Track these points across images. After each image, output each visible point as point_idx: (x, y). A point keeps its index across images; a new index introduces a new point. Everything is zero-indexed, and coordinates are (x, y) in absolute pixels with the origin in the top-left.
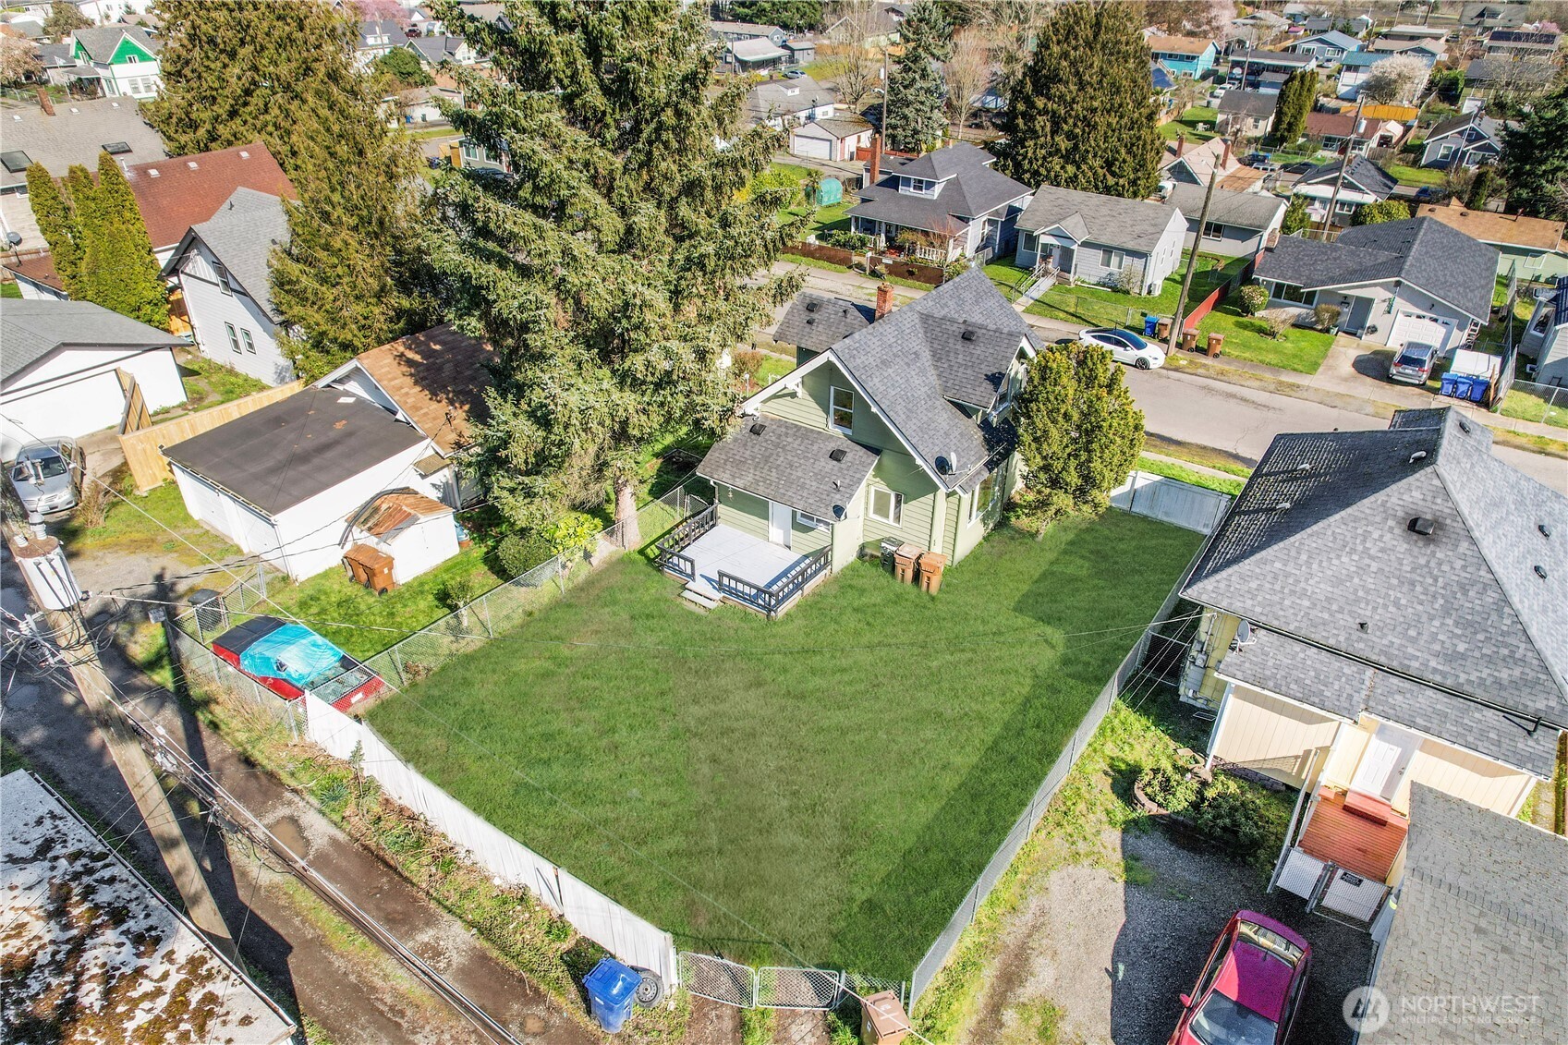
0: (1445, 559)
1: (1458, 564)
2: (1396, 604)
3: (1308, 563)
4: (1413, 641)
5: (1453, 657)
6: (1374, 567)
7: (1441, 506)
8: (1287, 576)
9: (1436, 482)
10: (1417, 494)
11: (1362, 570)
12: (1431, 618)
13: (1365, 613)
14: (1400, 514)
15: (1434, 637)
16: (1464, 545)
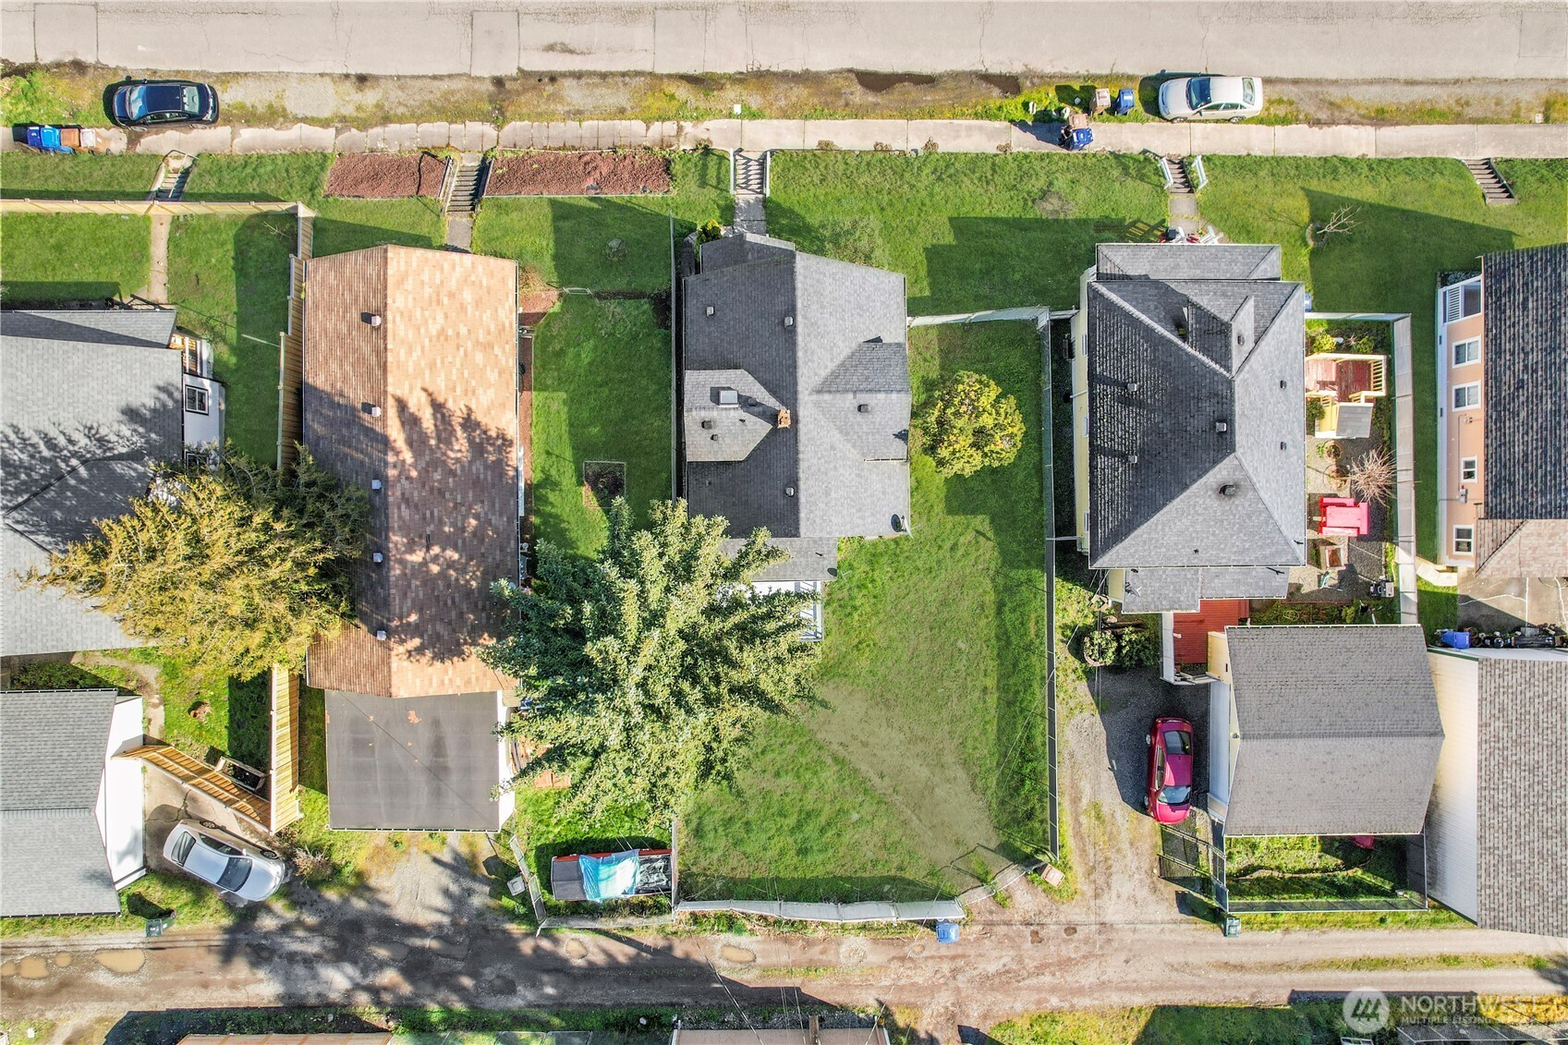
0: (1240, 503)
1: (1247, 504)
2: (1213, 534)
3: (1163, 530)
4: (1223, 550)
5: (1243, 551)
6: (1201, 519)
7: (1238, 475)
8: (1151, 539)
9: (1236, 462)
10: (1225, 473)
11: (1193, 523)
12: (1232, 535)
13: (1196, 545)
14: (1215, 486)
15: (1233, 545)
16: (1250, 494)
